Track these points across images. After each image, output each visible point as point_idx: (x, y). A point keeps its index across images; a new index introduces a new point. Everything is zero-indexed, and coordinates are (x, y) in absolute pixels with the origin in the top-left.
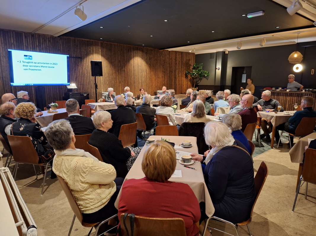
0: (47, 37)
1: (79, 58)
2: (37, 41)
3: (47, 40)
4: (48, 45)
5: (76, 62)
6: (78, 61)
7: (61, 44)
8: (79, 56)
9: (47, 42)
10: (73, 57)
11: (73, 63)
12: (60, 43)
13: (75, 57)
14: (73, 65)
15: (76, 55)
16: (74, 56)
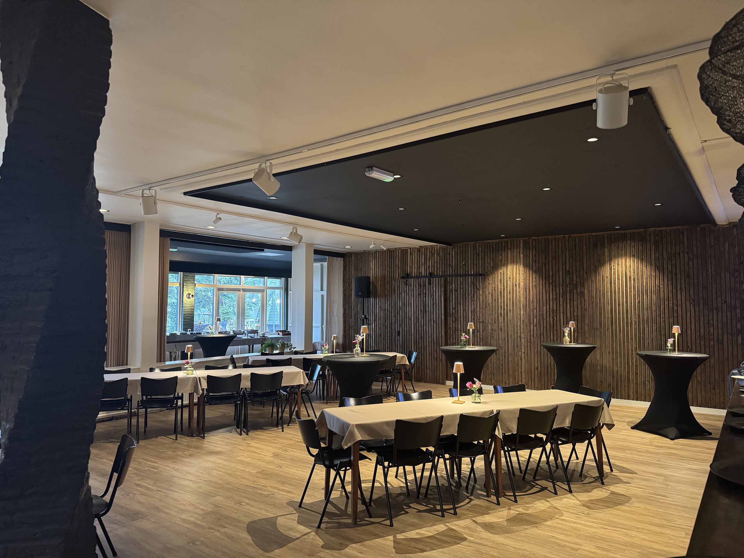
0: (436, 249)
1: (480, 275)
2: (423, 256)
3: (436, 253)
4: (436, 261)
5: (475, 282)
6: (478, 281)
7: (453, 255)
8: (481, 272)
9: (436, 256)
10: (471, 275)
11: (470, 284)
13: (474, 275)
14: (470, 288)
15: (475, 270)
16: (472, 273)
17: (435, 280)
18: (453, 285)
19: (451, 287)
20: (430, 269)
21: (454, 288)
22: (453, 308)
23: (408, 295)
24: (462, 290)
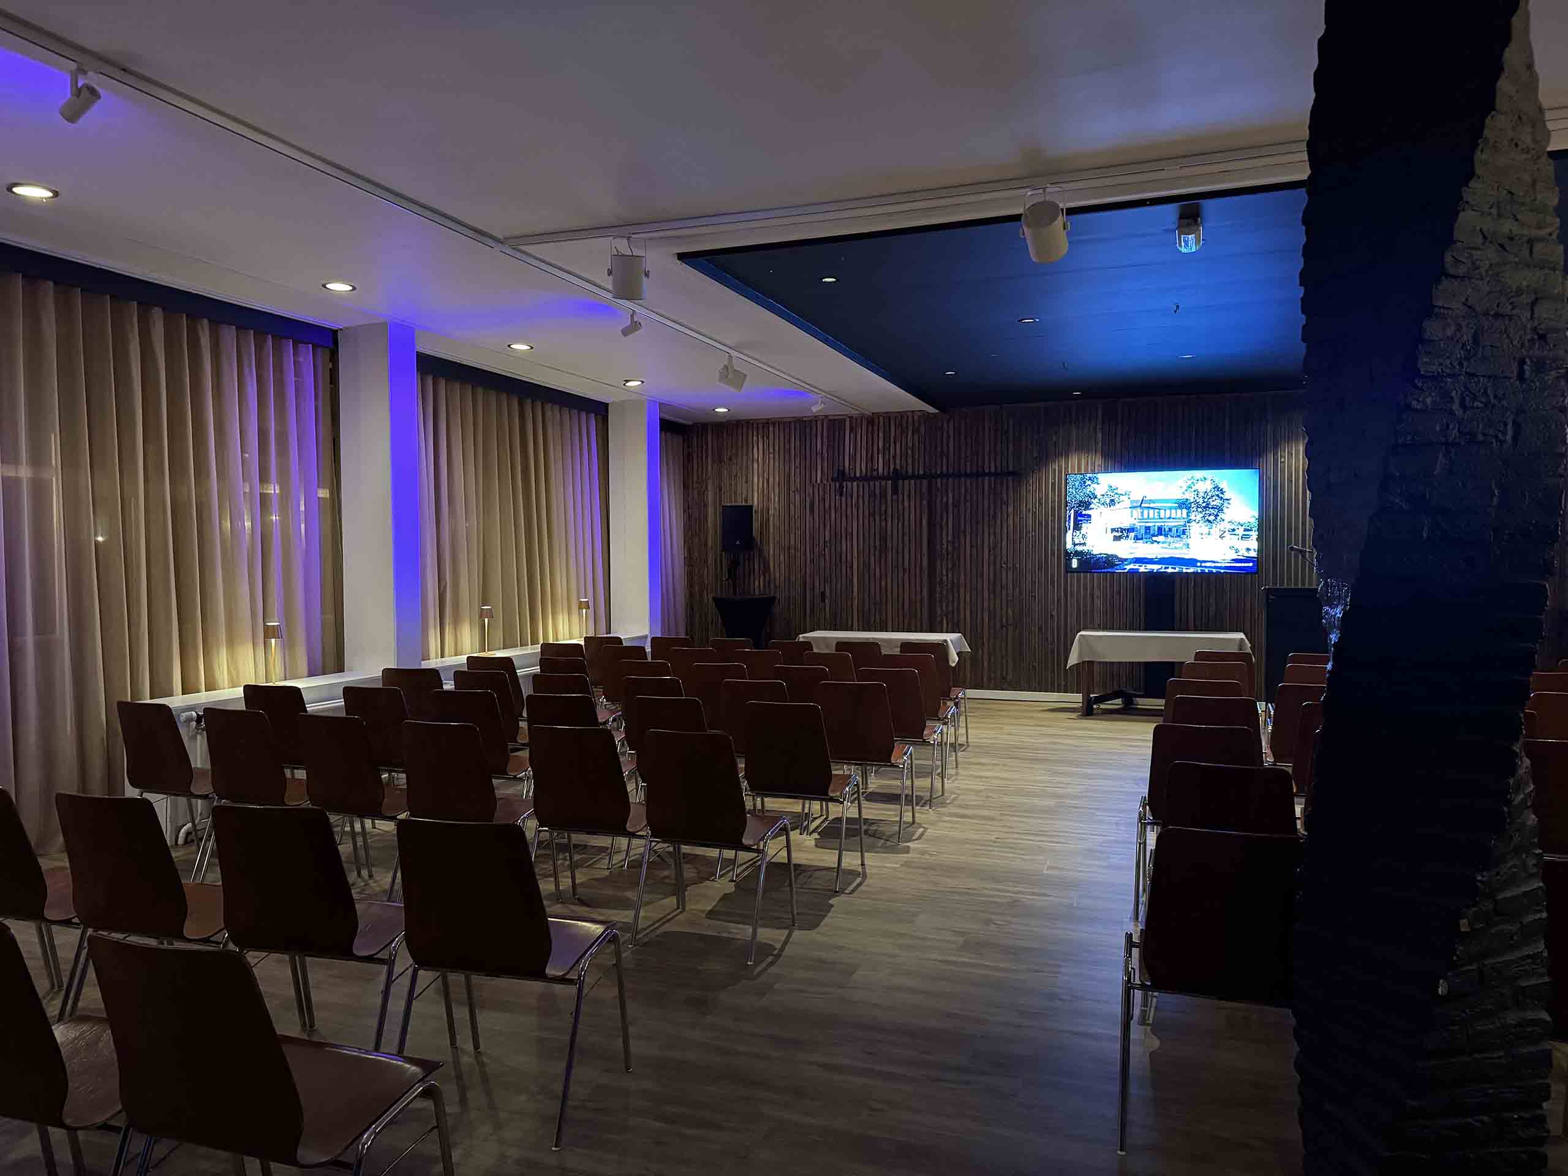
0: (910, 420)
1: (1010, 473)
2: (881, 435)
3: (910, 428)
4: (910, 445)
5: (999, 489)
6: (1005, 487)
7: (951, 433)
8: (1011, 469)
9: (910, 433)
10: (990, 474)
11: (986, 493)
12: (948, 432)
13: (996, 474)
14: (986, 502)
15: (999, 464)
16: (993, 470)
17: (907, 486)
18: (950, 495)
19: (945, 499)
20: (898, 462)
21: (951, 501)
22: (948, 542)
23: (844, 519)
24: (968, 504)
